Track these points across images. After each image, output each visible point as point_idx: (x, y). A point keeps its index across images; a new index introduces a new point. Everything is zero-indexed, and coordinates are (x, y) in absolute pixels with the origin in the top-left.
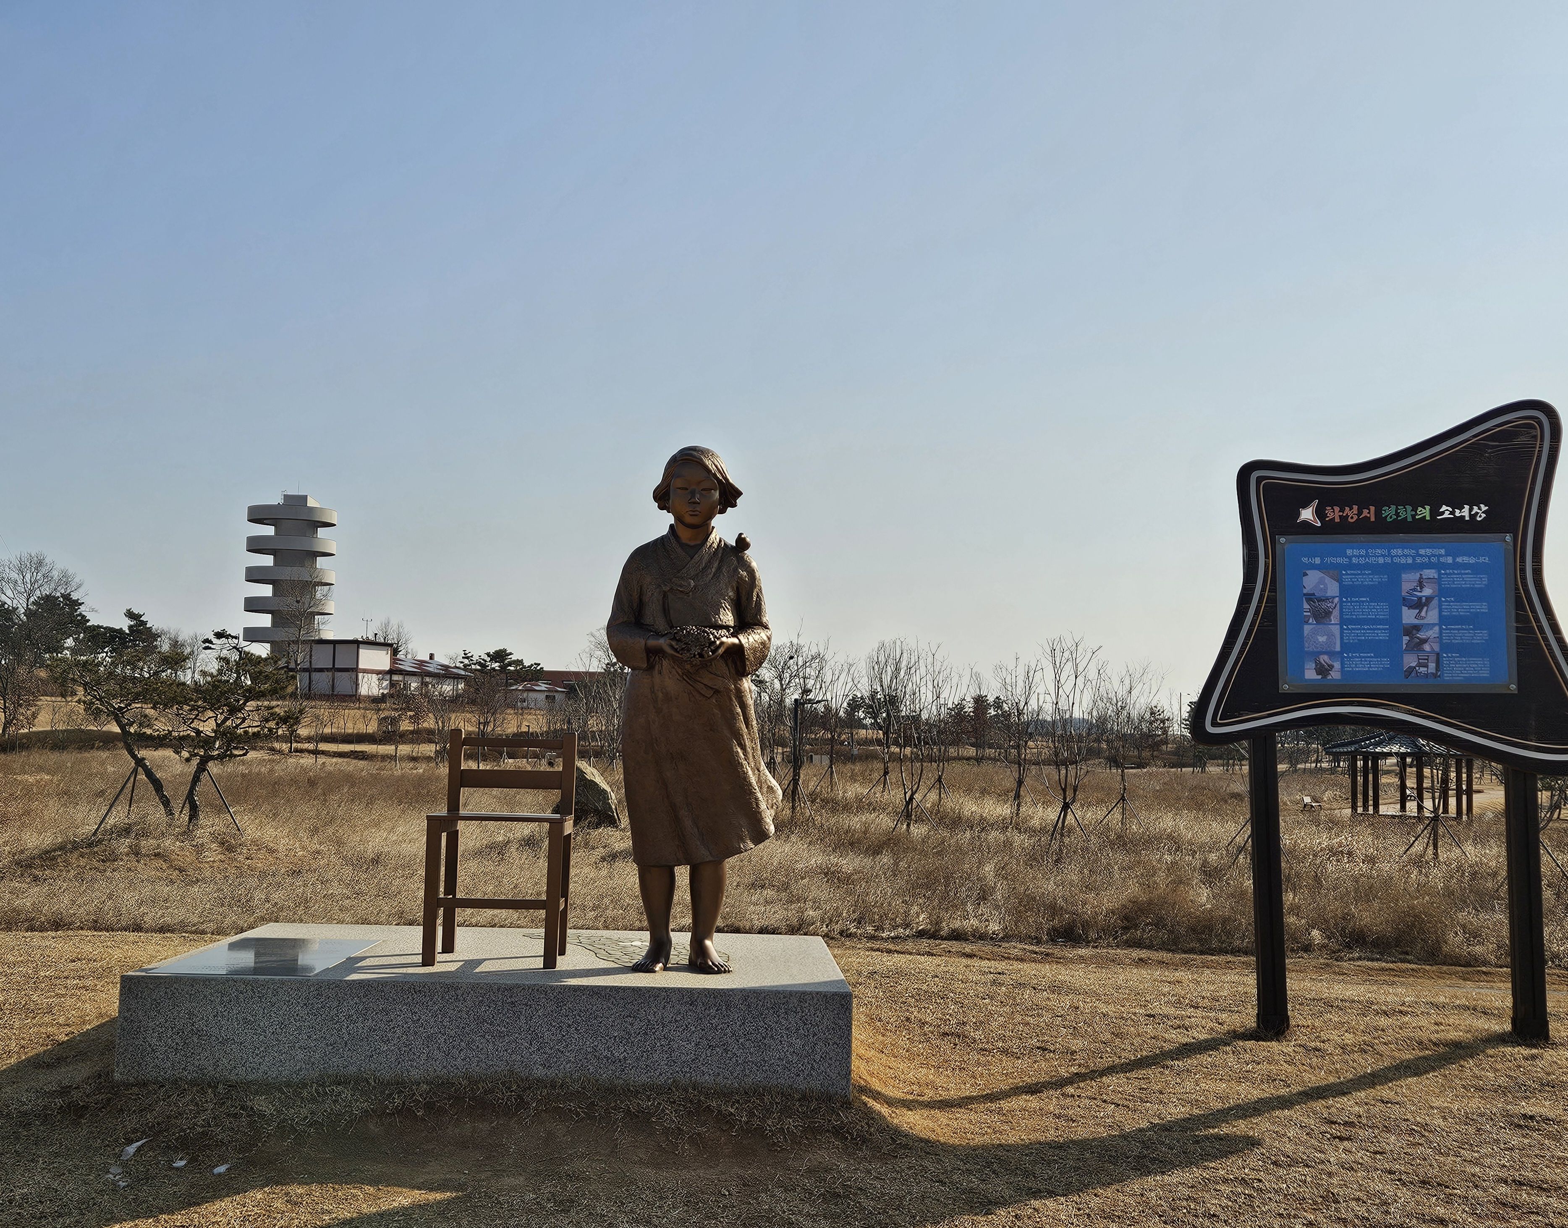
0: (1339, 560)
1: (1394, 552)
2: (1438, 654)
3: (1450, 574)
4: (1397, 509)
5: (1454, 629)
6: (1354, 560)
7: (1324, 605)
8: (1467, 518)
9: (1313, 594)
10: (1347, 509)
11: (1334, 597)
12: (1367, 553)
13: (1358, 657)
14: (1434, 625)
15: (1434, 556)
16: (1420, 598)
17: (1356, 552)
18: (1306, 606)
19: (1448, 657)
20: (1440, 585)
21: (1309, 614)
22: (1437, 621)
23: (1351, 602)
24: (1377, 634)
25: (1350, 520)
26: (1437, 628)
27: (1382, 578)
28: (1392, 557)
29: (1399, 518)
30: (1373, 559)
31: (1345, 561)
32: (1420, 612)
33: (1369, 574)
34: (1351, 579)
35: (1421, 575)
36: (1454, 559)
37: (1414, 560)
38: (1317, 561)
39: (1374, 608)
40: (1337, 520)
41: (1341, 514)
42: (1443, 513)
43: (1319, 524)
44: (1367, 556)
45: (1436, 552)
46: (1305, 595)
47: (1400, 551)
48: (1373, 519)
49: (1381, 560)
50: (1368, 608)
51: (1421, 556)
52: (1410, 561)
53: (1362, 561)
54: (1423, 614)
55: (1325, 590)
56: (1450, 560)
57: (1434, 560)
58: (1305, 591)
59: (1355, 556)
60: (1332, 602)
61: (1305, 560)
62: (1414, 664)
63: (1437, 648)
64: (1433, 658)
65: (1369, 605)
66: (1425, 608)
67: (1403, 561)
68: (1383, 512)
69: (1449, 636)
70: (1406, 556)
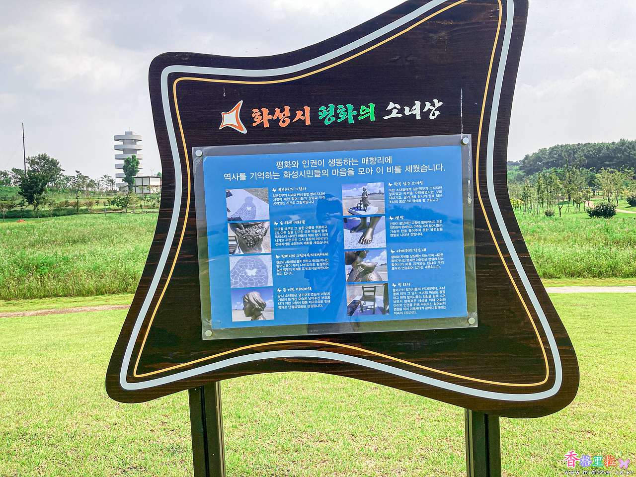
0: (268, 175)
1: (332, 162)
2: (386, 285)
3: (399, 187)
4: (336, 109)
5: (405, 254)
6: (286, 175)
7: (252, 231)
8: (418, 117)
9: (239, 219)
10: (278, 110)
11: (264, 221)
12: (301, 165)
13: (294, 293)
14: (381, 249)
15: (380, 165)
16: (364, 218)
17: (287, 165)
19: (397, 287)
20: (387, 200)
21: (235, 243)
22: (384, 245)
23: (284, 226)
24: (316, 263)
25: (281, 125)
26: (384, 253)
27: (318, 196)
28: (330, 169)
29: (339, 121)
30: (308, 172)
31: (276, 175)
32: (364, 235)
33: (304, 192)
34: (283, 198)
35: (364, 190)
36: (403, 168)
37: (356, 172)
38: (243, 177)
39: (311, 233)
40: (266, 125)
41: (270, 117)
42: (390, 112)
43: (245, 131)
44: (301, 168)
45: (382, 160)
46: (229, 220)
47: (339, 162)
48: (308, 123)
49: (317, 174)
50: (304, 233)
51: (365, 166)
52: (351, 173)
53: (295, 175)
54: (368, 237)
55: (253, 212)
56: (398, 169)
57: (379, 170)
58: (229, 215)
59: (287, 169)
60: (262, 228)
61: (228, 176)
62: (358, 298)
63: (385, 278)
64: (381, 289)
65: (305, 229)
66: (371, 230)
67: (343, 173)
68: (320, 113)
69: (398, 262)
70: (347, 167)
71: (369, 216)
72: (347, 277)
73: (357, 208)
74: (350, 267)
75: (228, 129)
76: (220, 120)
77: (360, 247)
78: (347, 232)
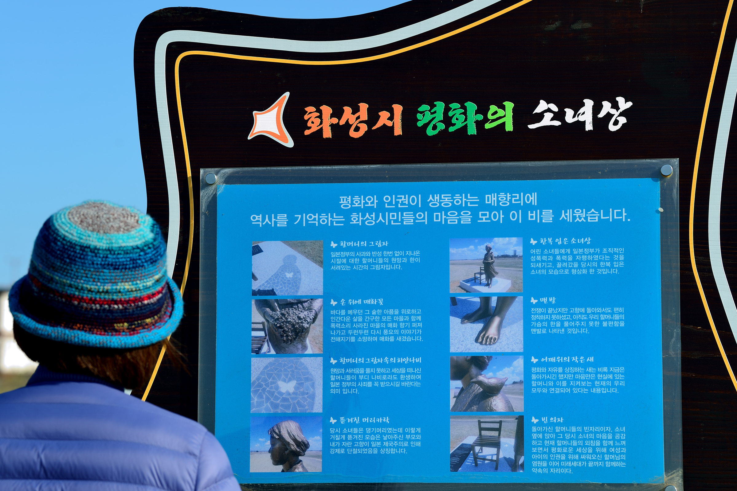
0: (326, 219)
1: (434, 200)
2: (521, 420)
3: (548, 246)
4: (447, 109)
5: (557, 364)
6: (356, 219)
7: (293, 315)
8: (589, 127)
9: (272, 292)
10: (348, 110)
11: (313, 299)
12: (381, 203)
13: (358, 426)
14: (513, 355)
15: (516, 207)
16: (486, 300)
17: (358, 201)
18: (257, 317)
19: (540, 424)
20: (527, 269)
22: (519, 347)
23: (348, 307)
24: (399, 375)
25: (353, 134)
26: (520, 363)
27: (408, 257)
28: (431, 212)
29: (451, 129)
30: (393, 216)
31: (336, 220)
32: (486, 328)
33: (383, 249)
34: (348, 258)
35: (488, 249)
36: (557, 214)
37: (475, 216)
38: (282, 220)
39: (393, 321)
40: (327, 134)
41: (335, 121)
42: (540, 116)
43: (290, 144)
44: (381, 209)
45: (518, 198)
46: (254, 293)
47: (446, 200)
48: (398, 131)
49: (408, 219)
50: (381, 321)
51: (490, 208)
52: (466, 219)
53: (371, 220)
54: (492, 331)
55: (296, 282)
56: (548, 216)
57: (516, 216)
58: (256, 286)
59: (357, 210)
60: (310, 309)
61: (257, 219)
62: (470, 440)
63: (519, 406)
64: (511, 426)
65: (383, 314)
66: (497, 320)
67: (452, 219)
68: (419, 116)
69: (543, 380)
70: (459, 209)
71: (494, 294)
72: (452, 402)
73: (475, 280)
74: (458, 384)
75: (262, 139)
76: (250, 123)
77: (478, 349)
78: (455, 322)
